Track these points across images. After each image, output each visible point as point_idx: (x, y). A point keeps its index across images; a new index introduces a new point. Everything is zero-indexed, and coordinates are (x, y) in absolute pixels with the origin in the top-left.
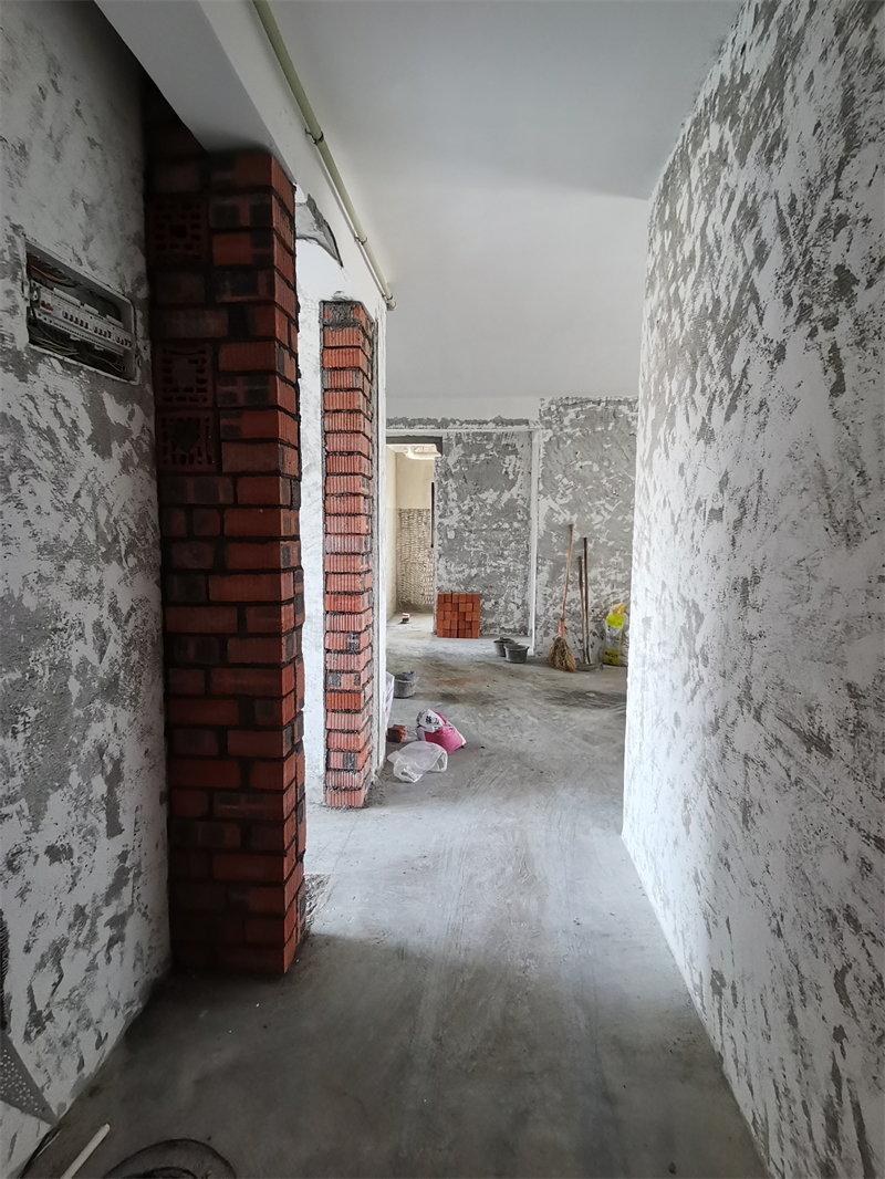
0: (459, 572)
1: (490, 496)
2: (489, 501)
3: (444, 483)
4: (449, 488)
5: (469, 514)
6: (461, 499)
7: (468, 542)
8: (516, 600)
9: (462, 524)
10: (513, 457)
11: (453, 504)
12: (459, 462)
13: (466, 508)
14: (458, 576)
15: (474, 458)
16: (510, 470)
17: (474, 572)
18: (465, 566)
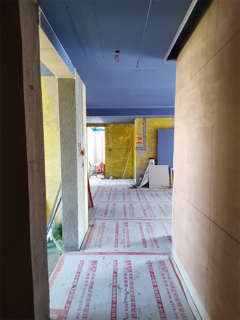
0: (113, 161)
1: (121, 138)
2: (121, 140)
3: (108, 135)
4: (109, 136)
5: (115, 144)
6: (113, 139)
7: (115, 152)
8: (130, 169)
9: (113, 147)
10: (128, 127)
11: (110, 141)
12: (112, 128)
13: (114, 142)
14: (112, 162)
15: (116, 127)
16: (127, 131)
17: (117, 161)
18: (114, 159)
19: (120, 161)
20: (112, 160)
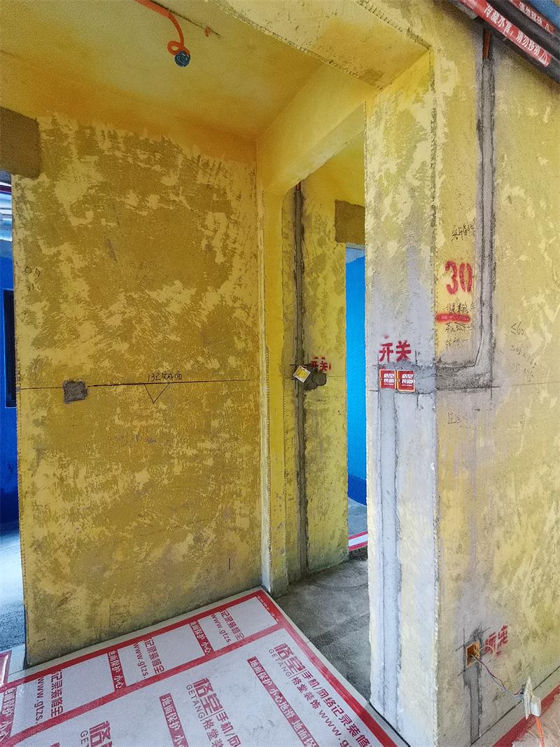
19: (170, 472)
20: (97, 480)
